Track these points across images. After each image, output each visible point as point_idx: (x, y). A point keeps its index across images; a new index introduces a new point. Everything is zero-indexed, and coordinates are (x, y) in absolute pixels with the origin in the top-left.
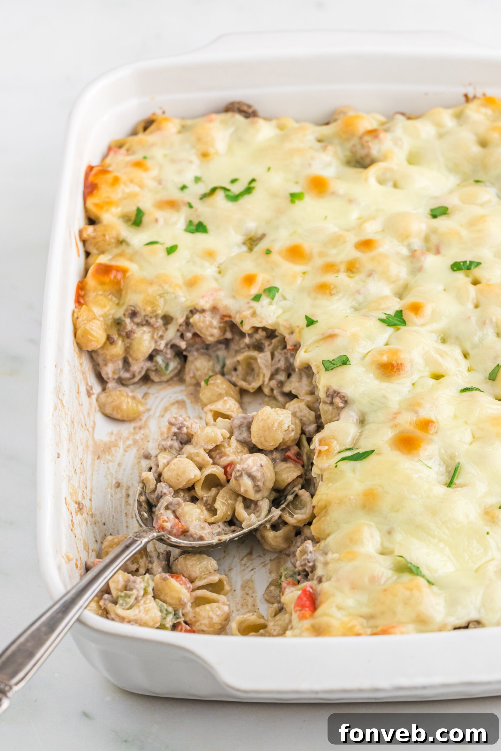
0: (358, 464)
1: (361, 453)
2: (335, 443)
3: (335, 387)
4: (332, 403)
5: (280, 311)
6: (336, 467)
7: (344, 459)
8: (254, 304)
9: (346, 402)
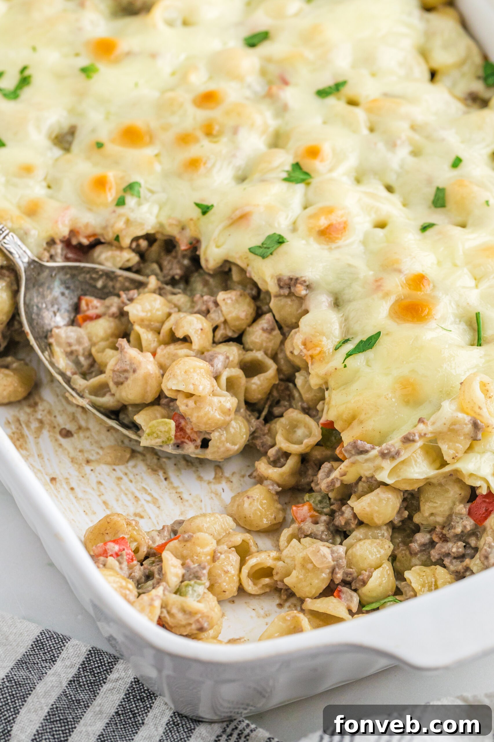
0: (370, 354)
1: (365, 340)
2: (324, 339)
3: (286, 273)
4: (291, 295)
5: (155, 210)
6: (345, 366)
7: (349, 355)
8: (121, 210)
9: (308, 287)
